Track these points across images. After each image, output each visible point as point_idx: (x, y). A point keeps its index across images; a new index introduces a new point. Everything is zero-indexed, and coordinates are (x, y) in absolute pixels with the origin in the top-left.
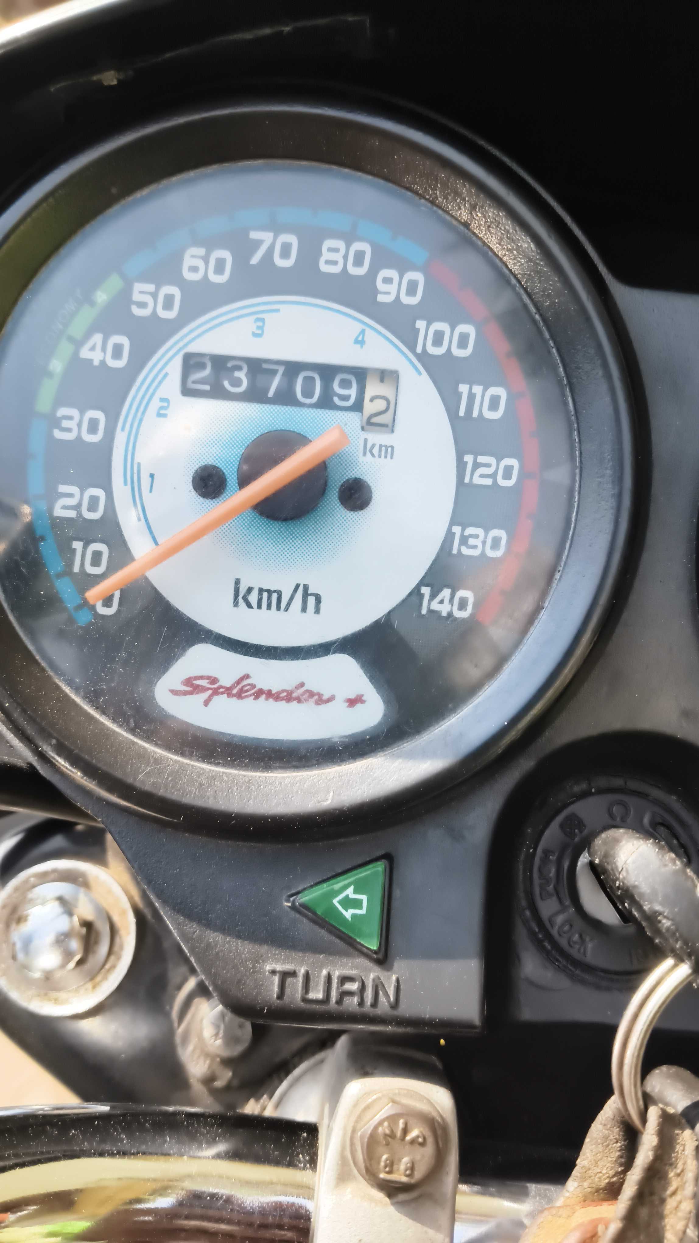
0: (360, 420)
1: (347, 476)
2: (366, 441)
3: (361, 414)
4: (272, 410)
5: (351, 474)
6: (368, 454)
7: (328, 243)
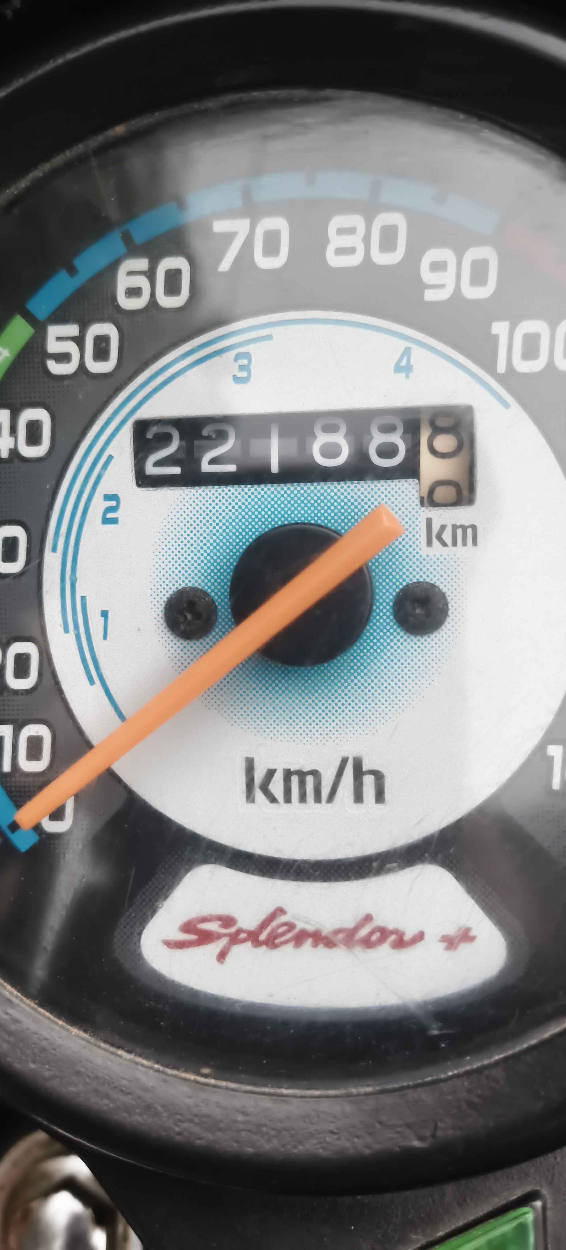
0: (417, 492)
1: (404, 580)
2: (429, 522)
3: (417, 481)
4: (276, 493)
5: (411, 576)
6: (435, 541)
7: (337, 222)
